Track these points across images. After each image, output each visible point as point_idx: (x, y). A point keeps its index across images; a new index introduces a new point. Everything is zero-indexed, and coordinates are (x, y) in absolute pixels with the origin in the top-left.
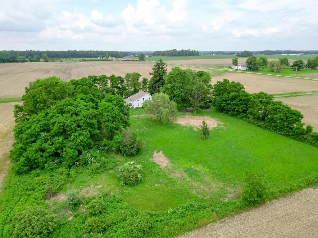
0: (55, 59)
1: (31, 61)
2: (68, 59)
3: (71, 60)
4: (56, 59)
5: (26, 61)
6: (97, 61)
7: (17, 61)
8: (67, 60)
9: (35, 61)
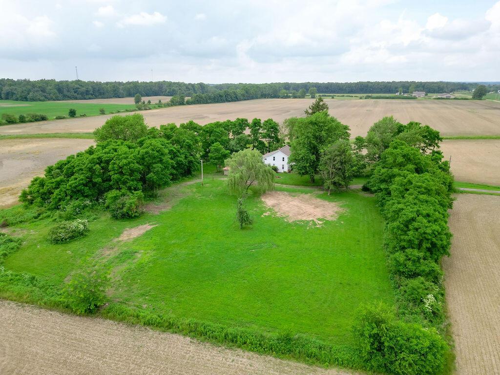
0: (327, 95)
1: (295, 97)
2: (345, 95)
3: (349, 96)
4: (329, 95)
5: (289, 97)
6: (393, 98)
7: (278, 97)
8: (343, 96)
9: (300, 98)
